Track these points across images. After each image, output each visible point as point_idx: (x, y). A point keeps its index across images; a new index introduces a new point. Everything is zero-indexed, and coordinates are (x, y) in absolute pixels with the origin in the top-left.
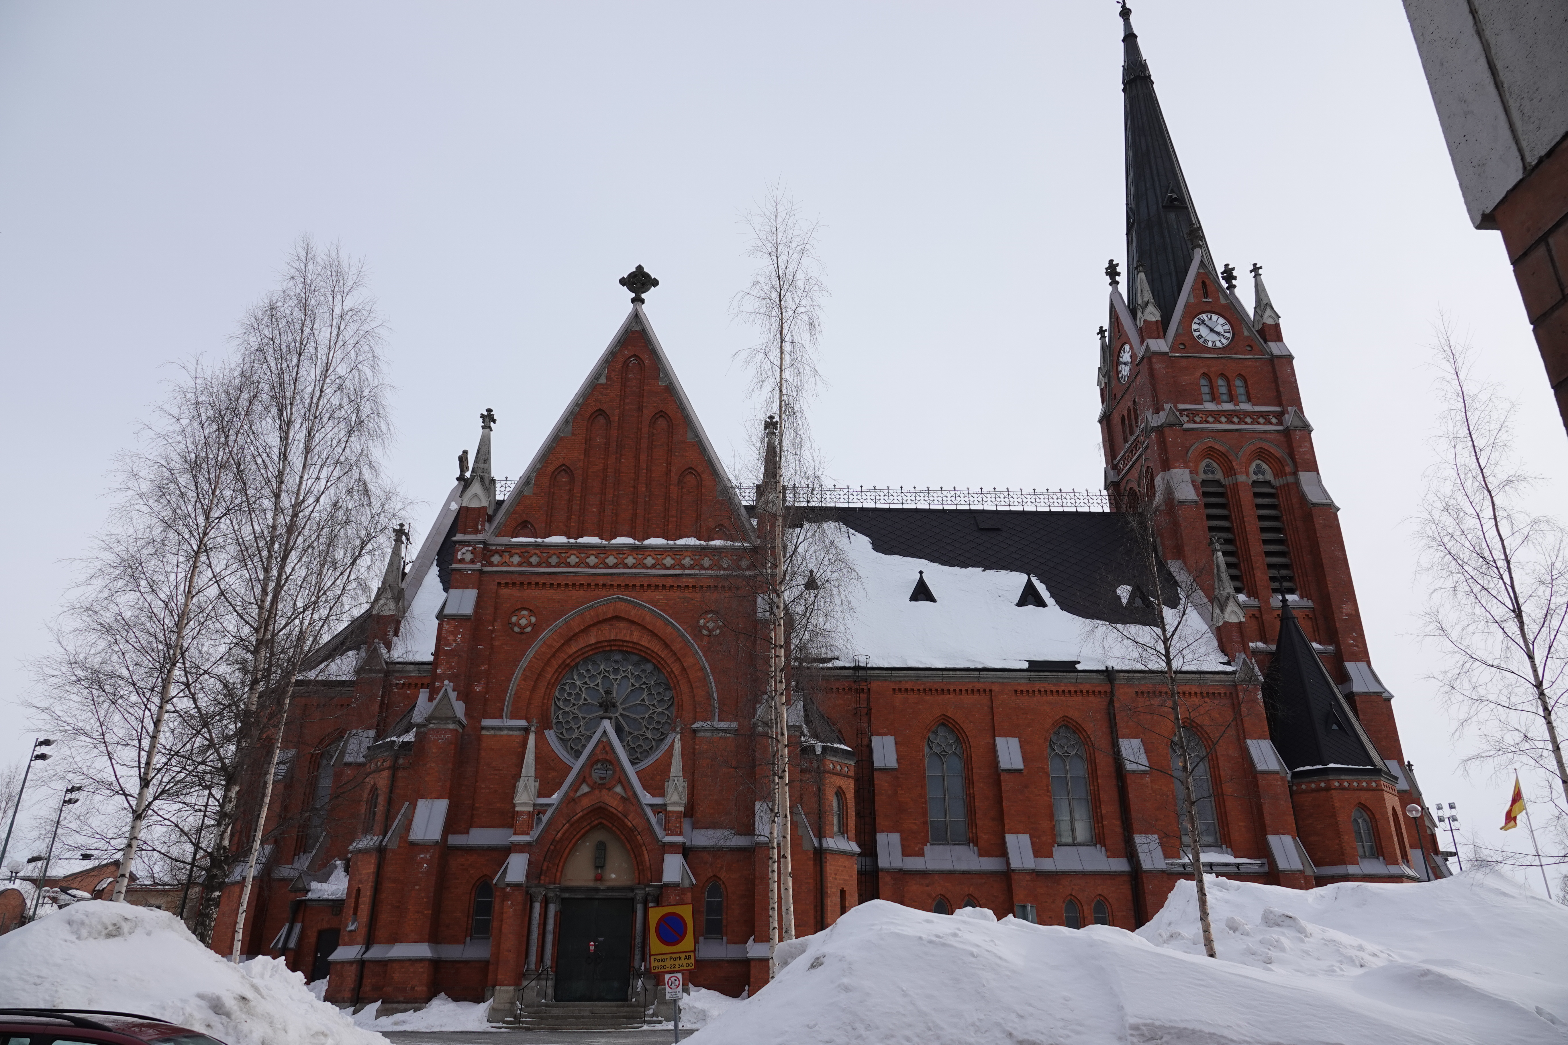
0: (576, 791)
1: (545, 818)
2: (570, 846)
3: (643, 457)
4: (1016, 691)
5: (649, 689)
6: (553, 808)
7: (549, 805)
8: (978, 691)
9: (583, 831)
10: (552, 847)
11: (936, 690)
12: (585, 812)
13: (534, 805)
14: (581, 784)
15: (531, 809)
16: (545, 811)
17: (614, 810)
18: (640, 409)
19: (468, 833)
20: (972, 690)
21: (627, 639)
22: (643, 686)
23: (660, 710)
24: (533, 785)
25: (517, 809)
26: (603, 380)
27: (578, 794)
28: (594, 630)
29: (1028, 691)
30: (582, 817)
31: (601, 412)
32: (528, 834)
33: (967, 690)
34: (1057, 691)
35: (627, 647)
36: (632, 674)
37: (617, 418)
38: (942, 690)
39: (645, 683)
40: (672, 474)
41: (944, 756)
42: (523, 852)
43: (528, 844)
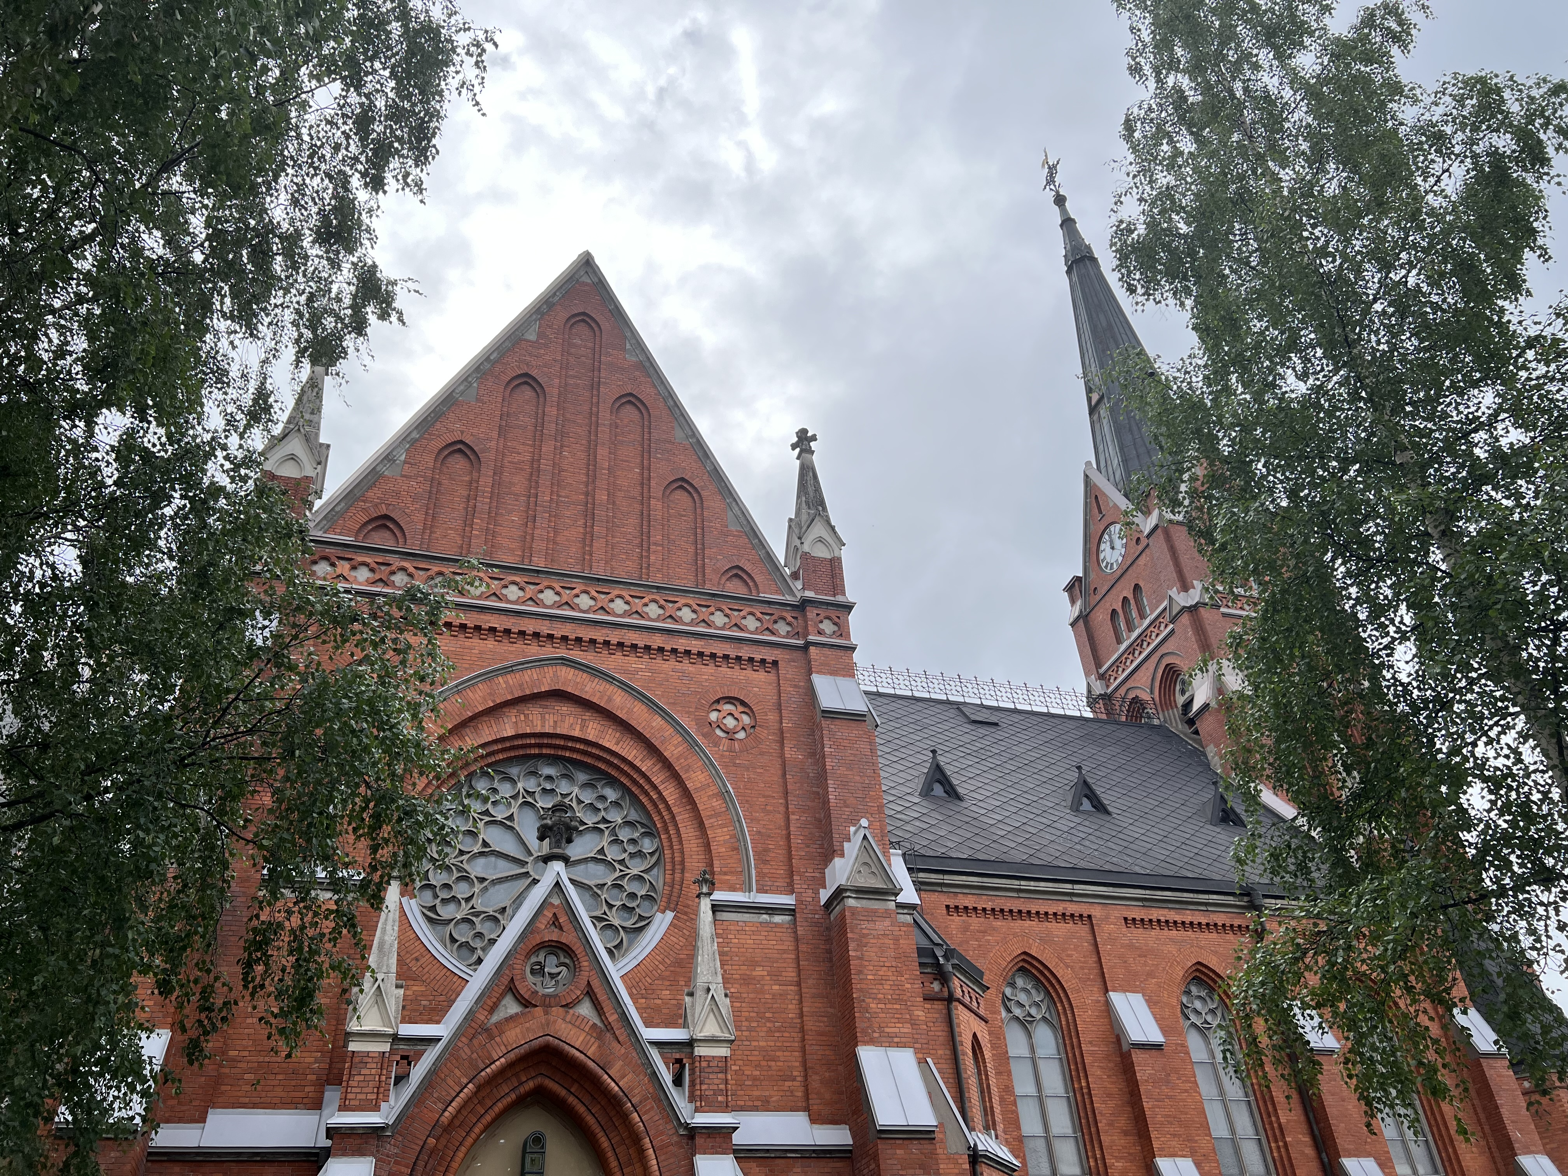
0: (492, 1010)
1: (418, 1072)
2: (470, 1140)
3: (602, 452)
4: (1126, 919)
5: (613, 832)
6: (440, 1046)
7: (433, 1041)
8: (1072, 915)
9: (500, 1106)
10: (432, 1141)
11: (1011, 911)
12: (512, 1056)
13: (396, 1038)
14: (502, 996)
15: (386, 1047)
16: (419, 1055)
17: (577, 1054)
18: (595, 386)
19: (202, 1119)
20: (1064, 915)
21: (576, 733)
22: (602, 826)
23: (635, 871)
24: (394, 996)
25: (353, 1047)
26: (532, 336)
27: (495, 1018)
28: (513, 712)
29: (1142, 920)
30: (502, 1071)
31: (526, 380)
32: (376, 1108)
33: (1055, 914)
34: (1183, 923)
35: (573, 750)
36: (580, 802)
37: (555, 391)
38: (1020, 912)
39: (604, 820)
40: (653, 483)
41: (1031, 1022)
42: (363, 1155)
43: (375, 1132)
